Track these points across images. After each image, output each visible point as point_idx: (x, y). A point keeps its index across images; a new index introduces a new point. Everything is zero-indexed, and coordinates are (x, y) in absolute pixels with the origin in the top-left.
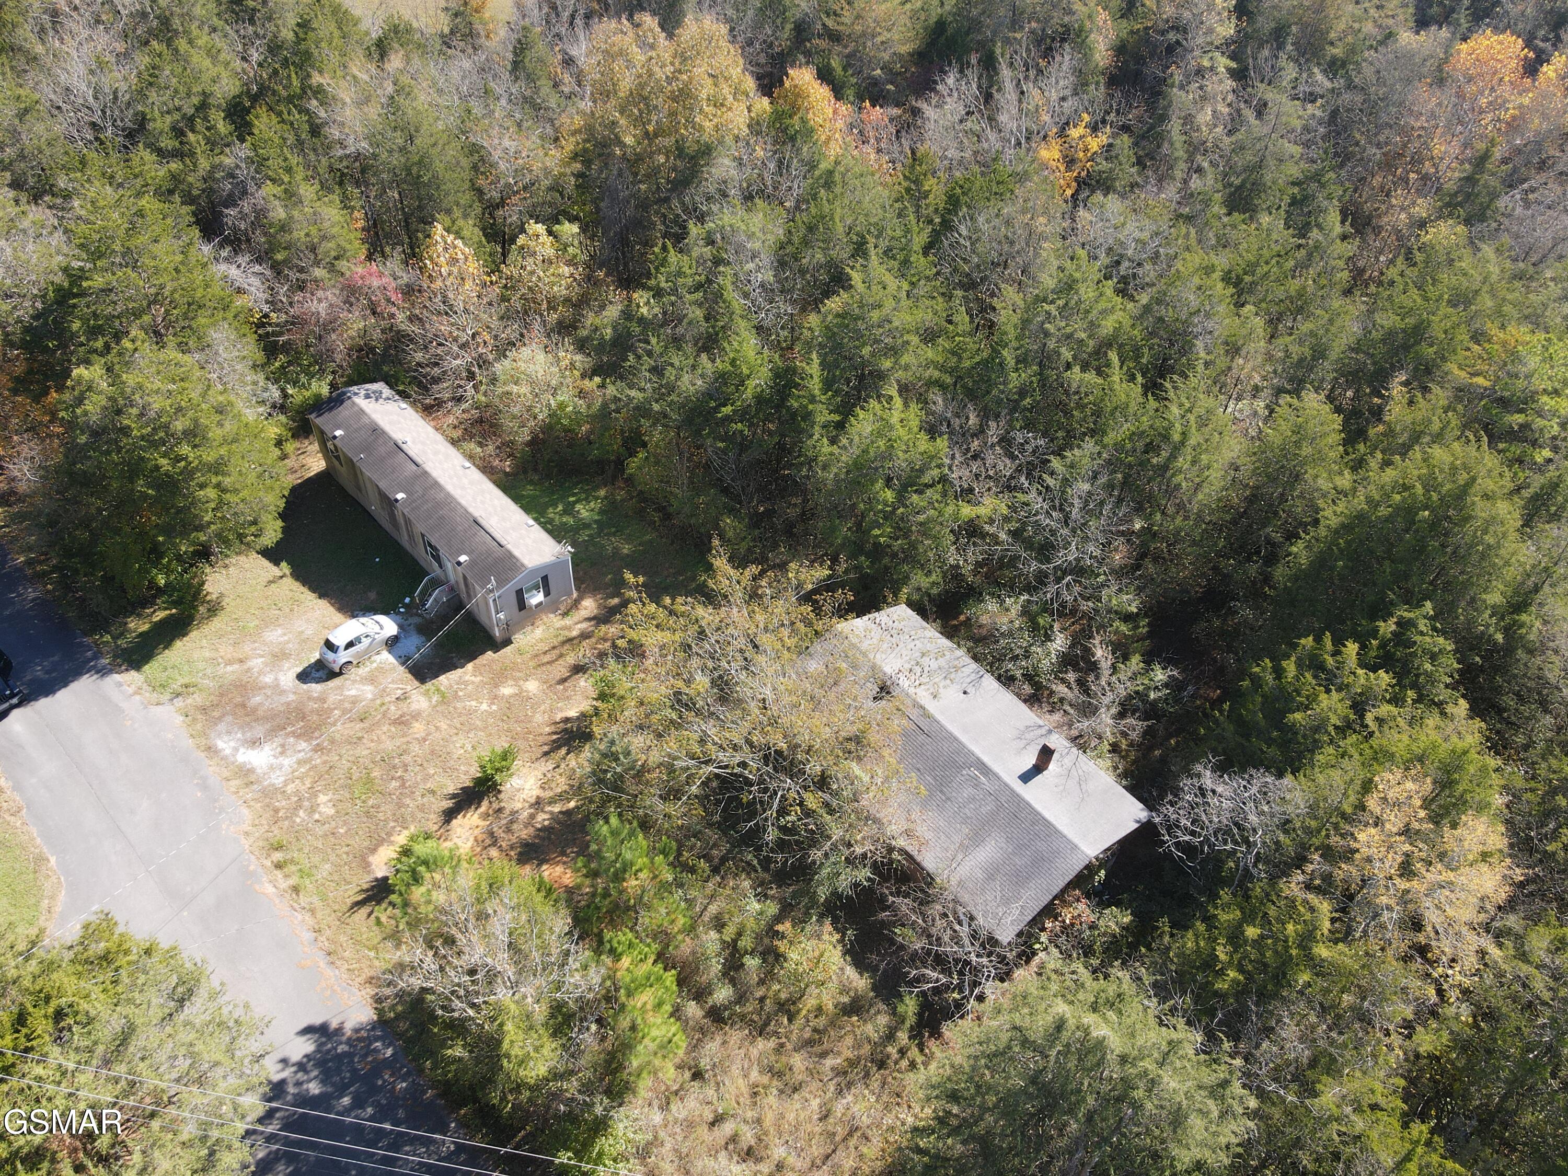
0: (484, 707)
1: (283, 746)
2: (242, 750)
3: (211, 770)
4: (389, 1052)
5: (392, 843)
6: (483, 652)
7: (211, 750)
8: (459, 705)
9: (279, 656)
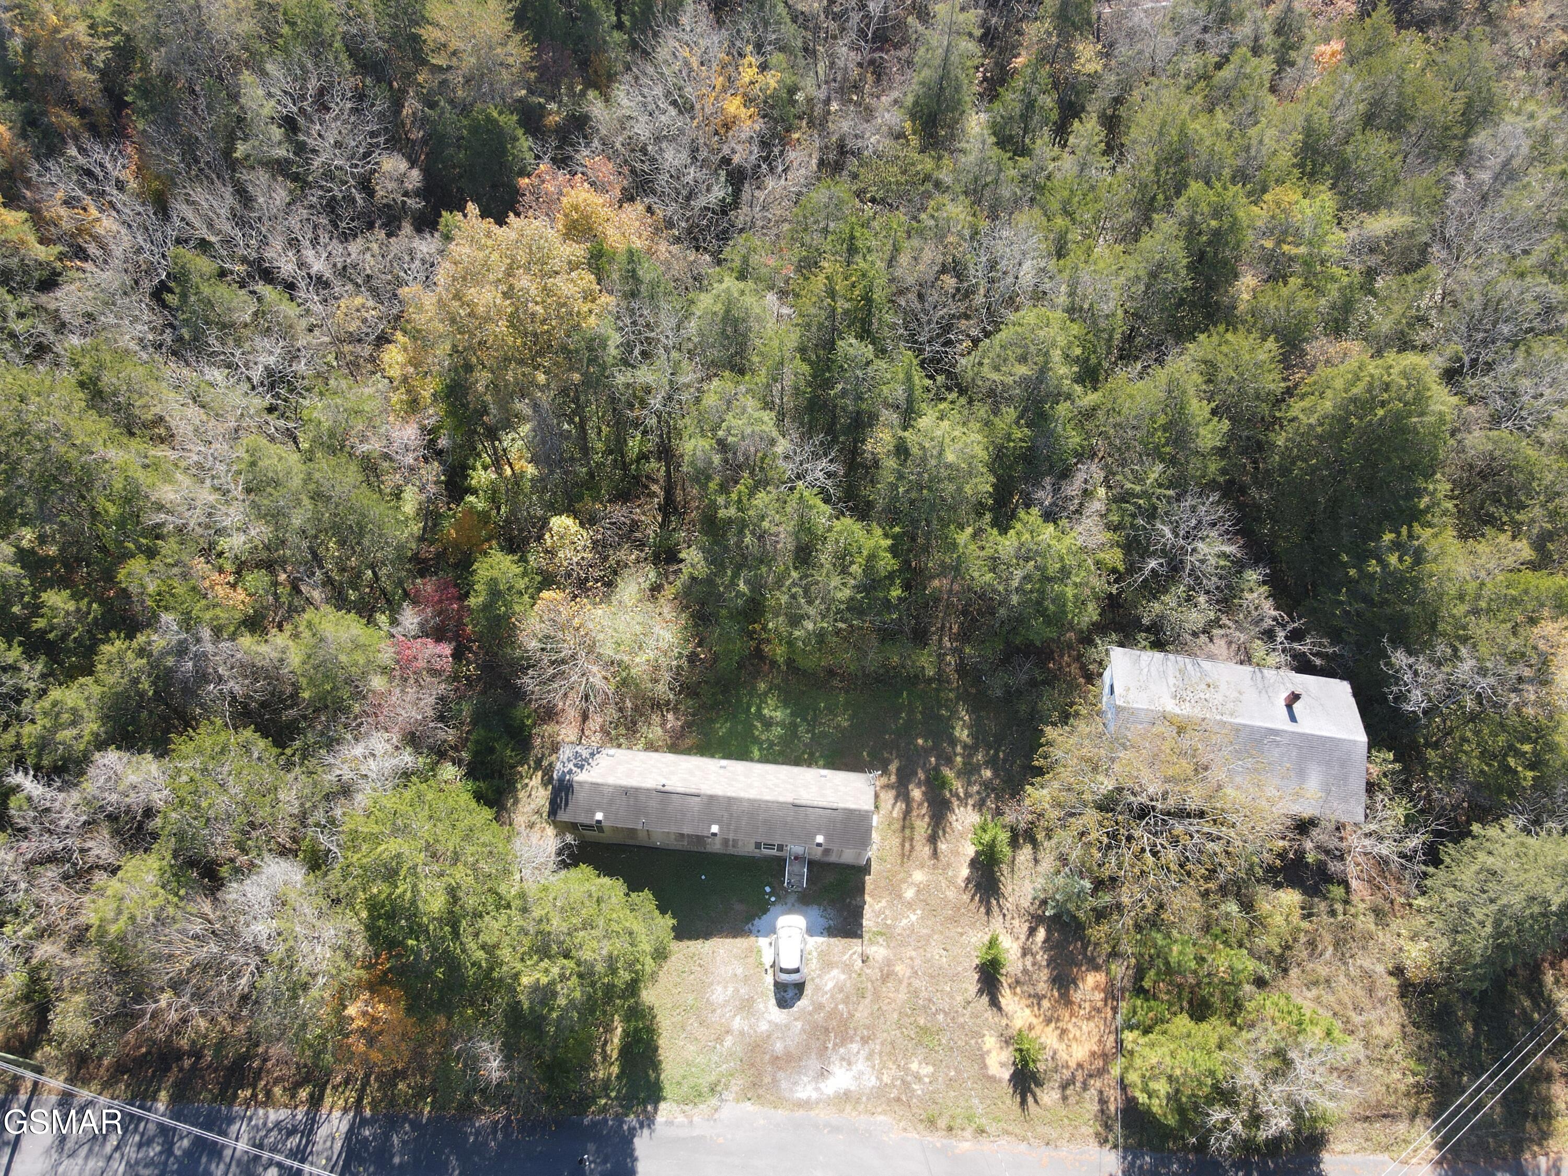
0: (913, 918)
1: (843, 1059)
2: (822, 1086)
3: (822, 1115)
4: (1148, 1159)
5: (989, 1052)
6: (863, 883)
7: (805, 1105)
8: (898, 930)
9: (746, 1006)
